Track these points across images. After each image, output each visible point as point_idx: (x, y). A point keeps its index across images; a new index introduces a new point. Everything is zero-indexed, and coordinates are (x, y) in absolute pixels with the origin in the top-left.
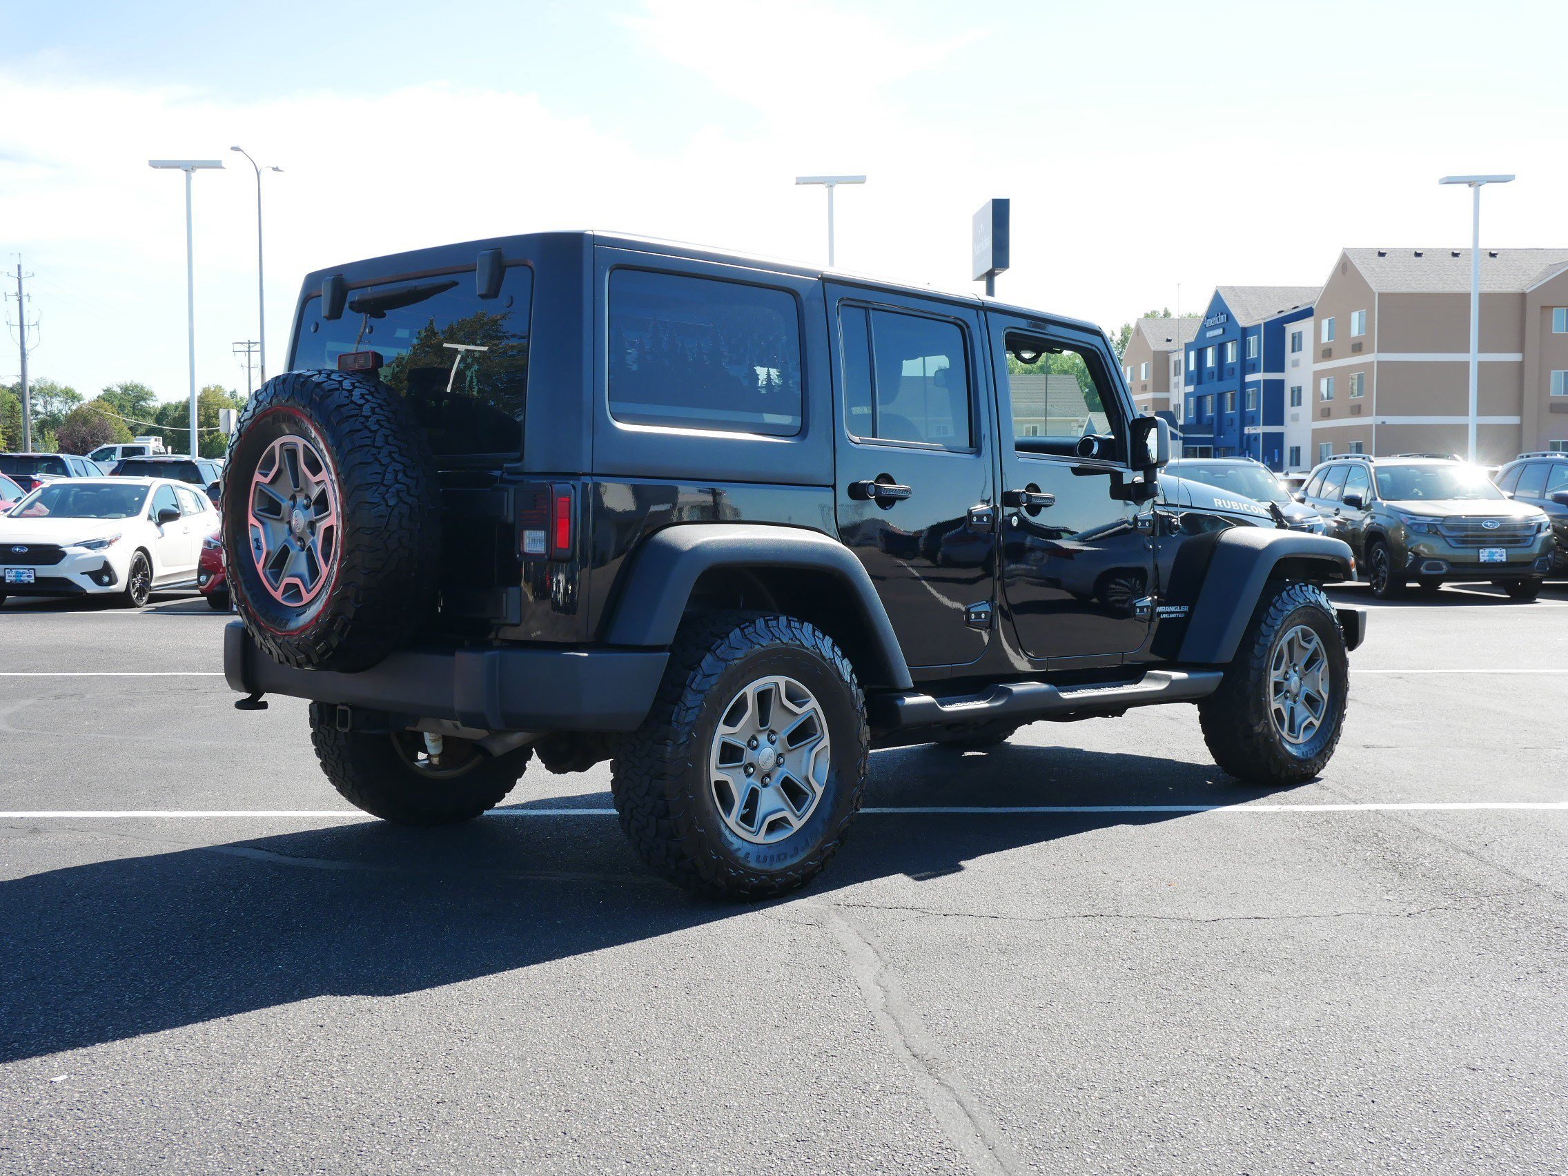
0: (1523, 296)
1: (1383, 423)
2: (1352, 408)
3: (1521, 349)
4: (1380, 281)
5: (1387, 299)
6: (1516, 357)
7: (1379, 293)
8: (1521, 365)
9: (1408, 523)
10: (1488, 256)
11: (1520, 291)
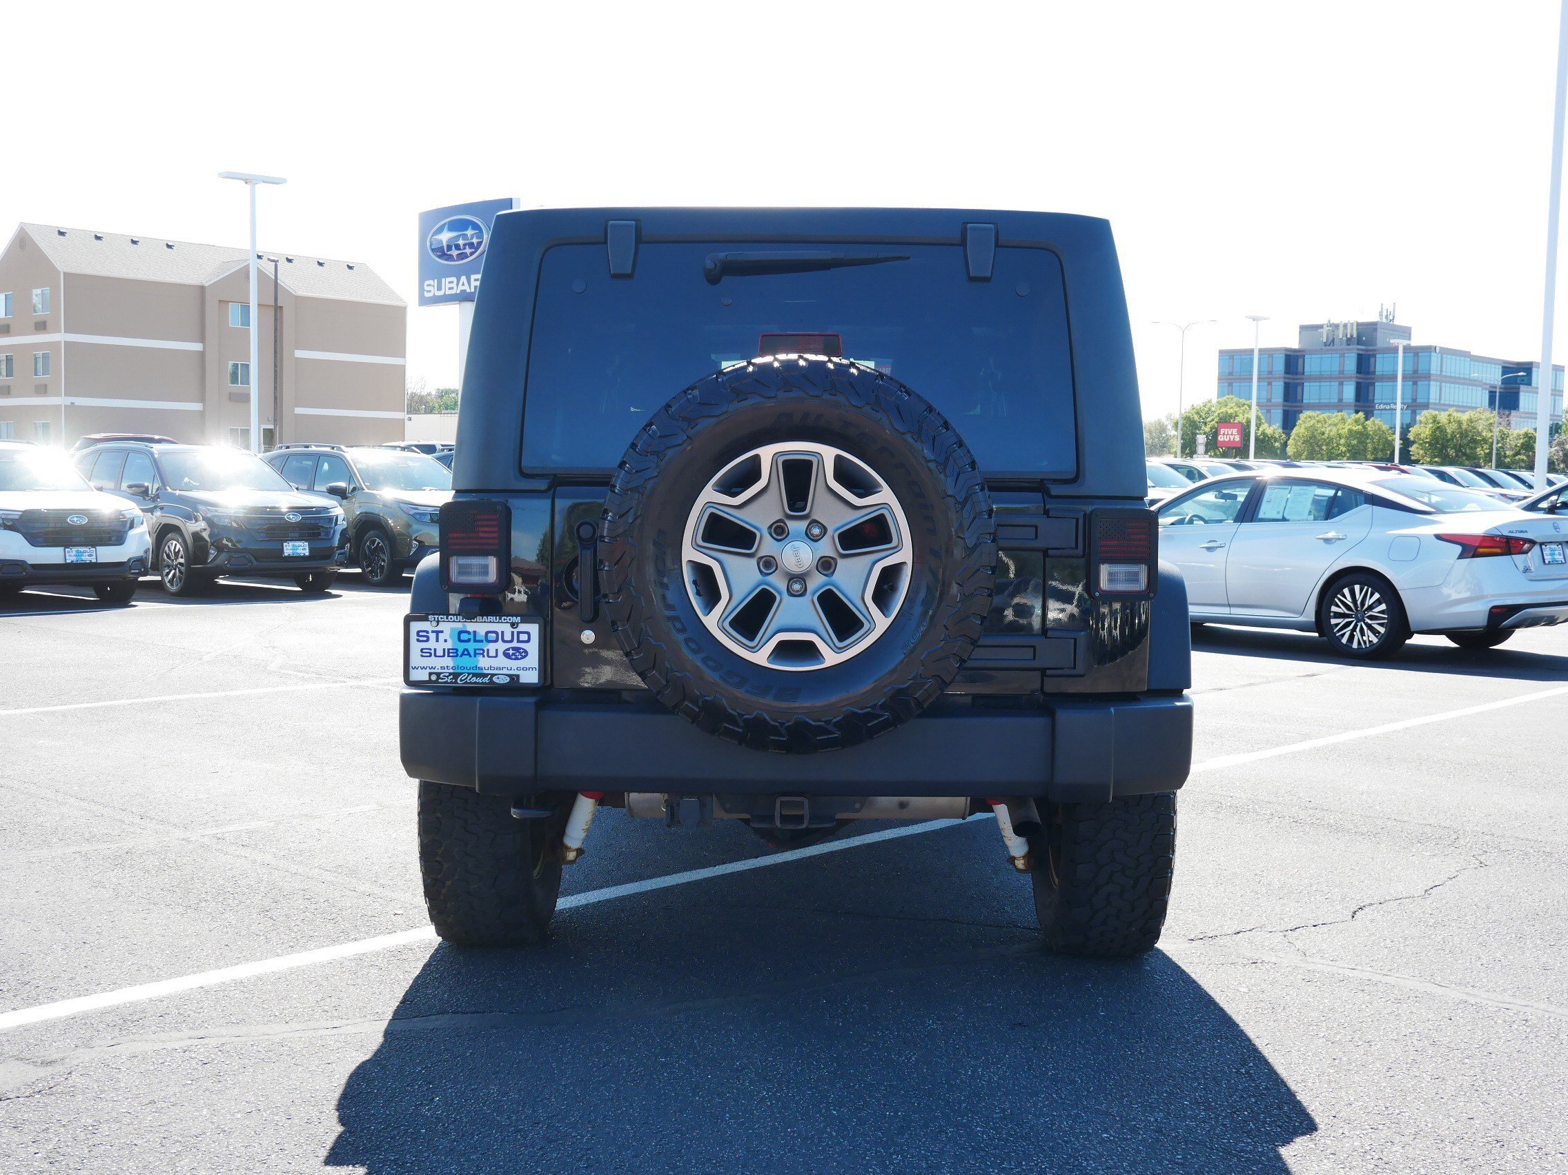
0: (202, 289)
1: (72, 403)
2: (36, 387)
3: (202, 339)
4: (65, 260)
5: (72, 279)
6: (197, 347)
7: (64, 273)
8: (202, 355)
9: (411, 513)
10: (165, 247)
11: (200, 284)
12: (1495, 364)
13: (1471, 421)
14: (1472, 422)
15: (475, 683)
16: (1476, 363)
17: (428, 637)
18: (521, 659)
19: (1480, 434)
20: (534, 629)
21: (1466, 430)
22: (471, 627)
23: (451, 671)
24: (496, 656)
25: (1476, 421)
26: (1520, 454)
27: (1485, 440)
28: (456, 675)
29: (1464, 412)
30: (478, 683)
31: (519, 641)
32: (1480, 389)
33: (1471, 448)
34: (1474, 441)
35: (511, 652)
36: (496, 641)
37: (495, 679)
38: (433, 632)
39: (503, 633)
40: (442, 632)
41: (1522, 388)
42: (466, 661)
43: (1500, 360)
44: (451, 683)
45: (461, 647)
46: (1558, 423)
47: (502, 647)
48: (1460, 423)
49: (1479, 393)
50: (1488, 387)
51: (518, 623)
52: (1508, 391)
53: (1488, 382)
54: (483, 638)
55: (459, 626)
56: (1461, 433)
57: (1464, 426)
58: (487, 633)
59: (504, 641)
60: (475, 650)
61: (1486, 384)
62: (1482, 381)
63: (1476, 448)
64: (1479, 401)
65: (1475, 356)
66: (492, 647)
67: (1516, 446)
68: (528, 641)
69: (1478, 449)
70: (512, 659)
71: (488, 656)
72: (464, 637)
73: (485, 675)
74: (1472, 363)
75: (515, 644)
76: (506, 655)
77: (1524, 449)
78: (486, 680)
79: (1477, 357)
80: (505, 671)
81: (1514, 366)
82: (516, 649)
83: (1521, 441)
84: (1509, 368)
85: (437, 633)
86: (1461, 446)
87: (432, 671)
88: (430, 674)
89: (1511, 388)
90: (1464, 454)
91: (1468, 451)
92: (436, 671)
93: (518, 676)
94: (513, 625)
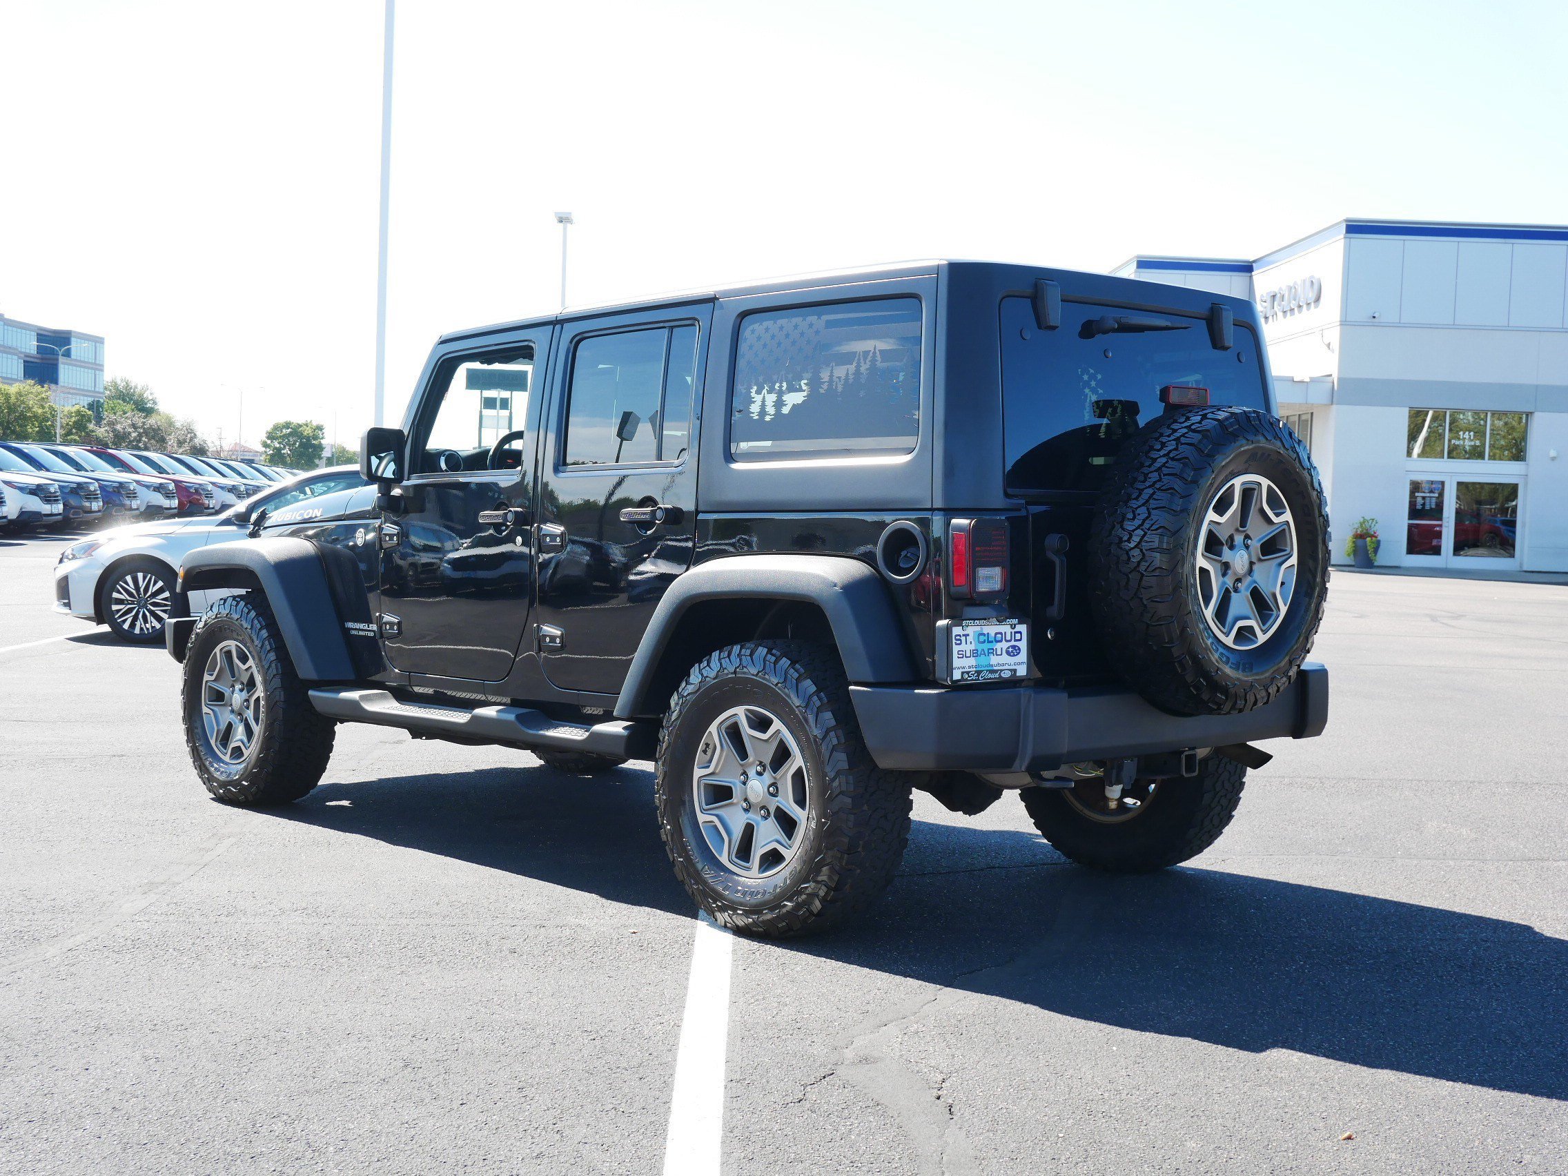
12: (30, 330)
13: (19, 394)
14: (21, 396)
15: (990, 679)
16: (10, 328)
17: (960, 640)
18: (1017, 655)
19: (30, 409)
20: (1023, 628)
21: (14, 404)
22: (986, 630)
23: (975, 669)
24: (1001, 655)
25: (26, 395)
26: (72, 434)
27: (35, 416)
28: (979, 673)
29: (11, 384)
30: (992, 679)
31: (1016, 640)
32: (16, 357)
33: (21, 426)
34: (25, 418)
35: (1010, 650)
36: (1001, 641)
37: (1003, 675)
38: (963, 635)
39: (1005, 633)
40: (968, 635)
41: (61, 359)
42: (983, 660)
43: (36, 326)
44: (975, 680)
45: (980, 647)
46: (99, 401)
47: (1004, 645)
48: (7, 396)
49: (15, 362)
50: (23, 356)
51: (1015, 625)
52: (44, 361)
53: (23, 350)
54: (993, 639)
55: (978, 629)
56: (9, 408)
57: (13, 400)
58: (996, 634)
59: (1007, 641)
60: (989, 649)
61: (21, 352)
62: (17, 349)
63: (26, 426)
64: (15, 371)
65: (8, 320)
66: (998, 646)
67: (67, 424)
68: (1020, 640)
69: (28, 427)
70: (1011, 656)
71: (997, 655)
72: (982, 638)
73: (996, 671)
74: (6, 327)
75: (1013, 643)
76: (1008, 653)
77: (76, 428)
78: (997, 675)
79: (11, 320)
80: (1007, 667)
81: (50, 334)
82: (1014, 647)
83: (73, 419)
84: (45, 336)
85: (966, 636)
86: (8, 422)
87: (963, 670)
88: (963, 673)
89: (49, 359)
90: (13, 432)
91: (18, 429)
92: (965, 670)
93: (1015, 671)
94: (1013, 627)
